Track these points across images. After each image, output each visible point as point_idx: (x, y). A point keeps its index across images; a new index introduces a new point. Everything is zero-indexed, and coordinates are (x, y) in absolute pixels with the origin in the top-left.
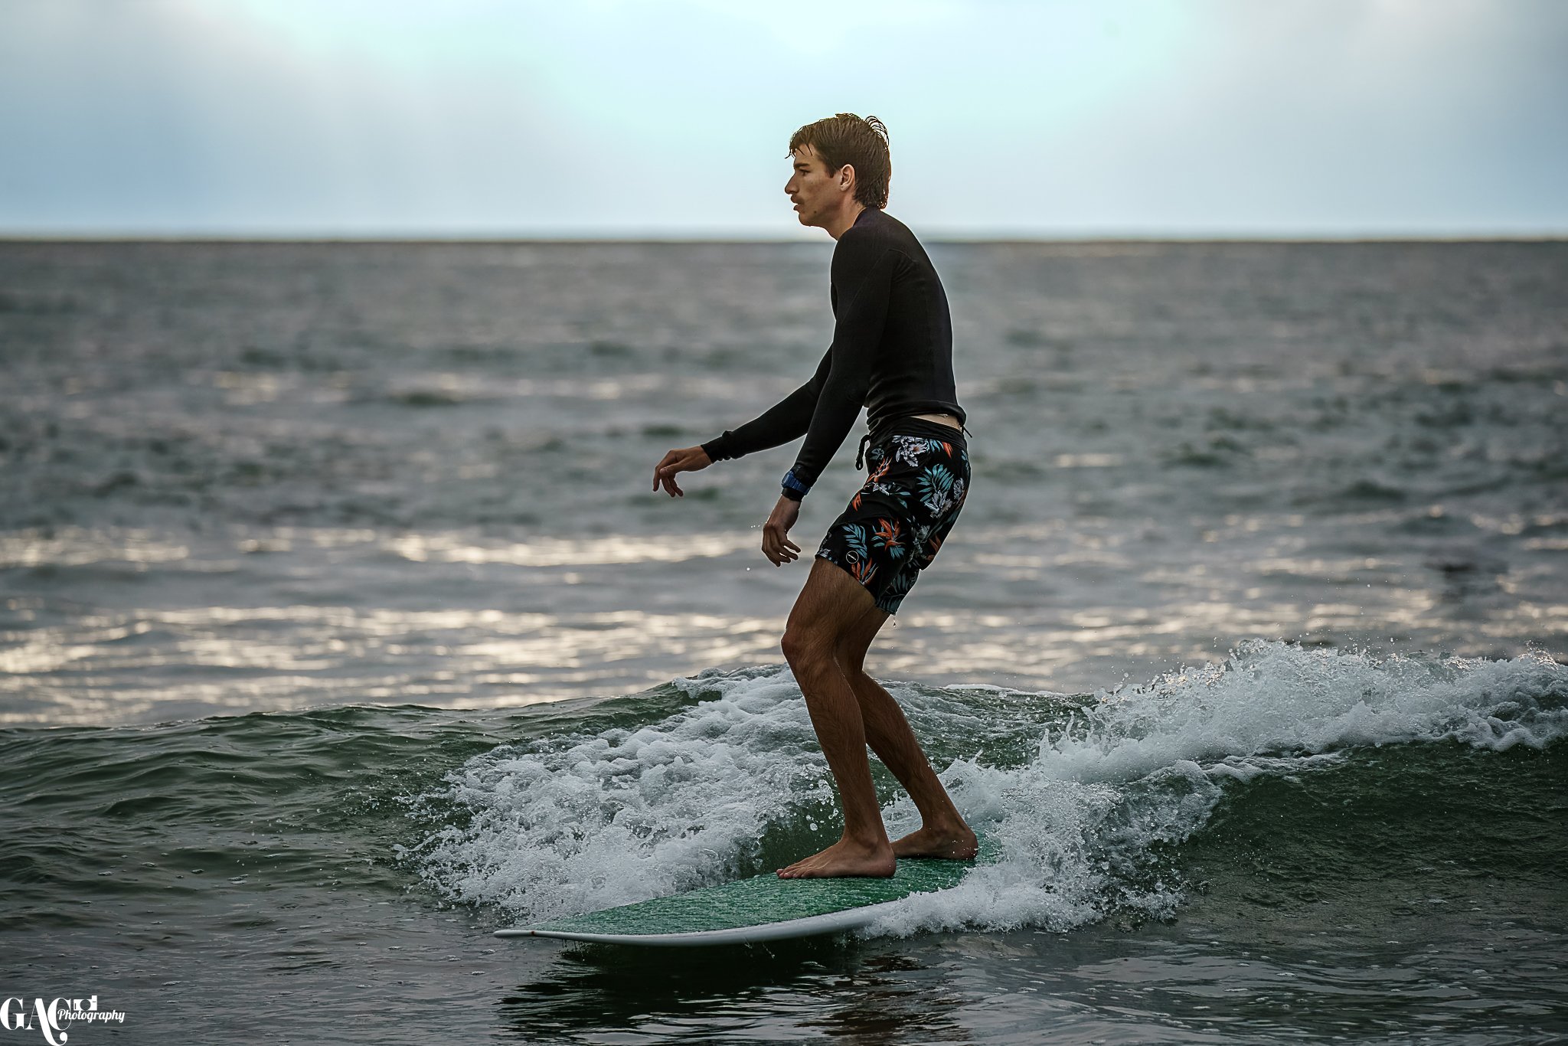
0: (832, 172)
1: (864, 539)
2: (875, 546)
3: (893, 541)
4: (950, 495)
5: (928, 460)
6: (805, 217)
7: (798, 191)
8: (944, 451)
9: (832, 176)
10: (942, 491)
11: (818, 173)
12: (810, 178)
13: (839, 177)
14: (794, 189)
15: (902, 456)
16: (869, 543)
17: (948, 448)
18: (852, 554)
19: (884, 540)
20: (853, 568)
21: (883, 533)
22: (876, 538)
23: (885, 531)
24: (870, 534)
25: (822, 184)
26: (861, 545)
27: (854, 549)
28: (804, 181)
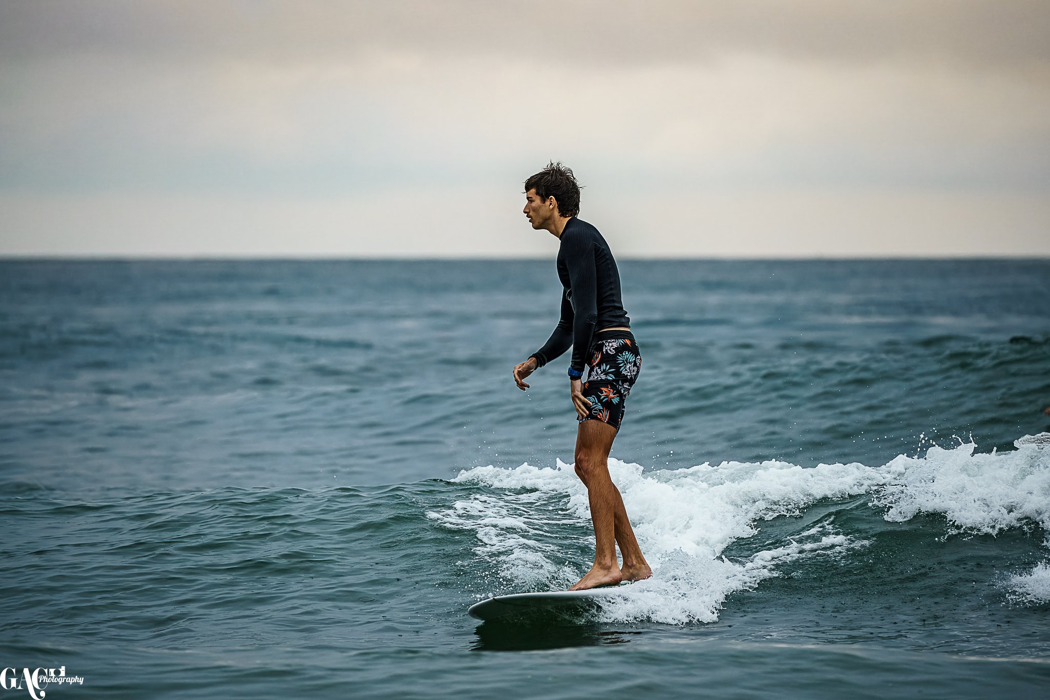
0: (544, 201)
1: (597, 401)
2: (604, 401)
3: (611, 395)
4: (635, 365)
5: (620, 350)
6: (535, 226)
7: (529, 212)
8: (626, 344)
9: (544, 203)
10: (630, 363)
11: (537, 201)
12: (534, 204)
13: (548, 203)
14: (527, 211)
15: (606, 350)
16: (600, 401)
17: (628, 342)
18: (595, 410)
19: (607, 396)
20: (599, 416)
21: (605, 394)
22: (602, 397)
23: (605, 392)
24: (598, 397)
25: (540, 207)
26: (596, 404)
27: (595, 408)
28: (531, 206)
